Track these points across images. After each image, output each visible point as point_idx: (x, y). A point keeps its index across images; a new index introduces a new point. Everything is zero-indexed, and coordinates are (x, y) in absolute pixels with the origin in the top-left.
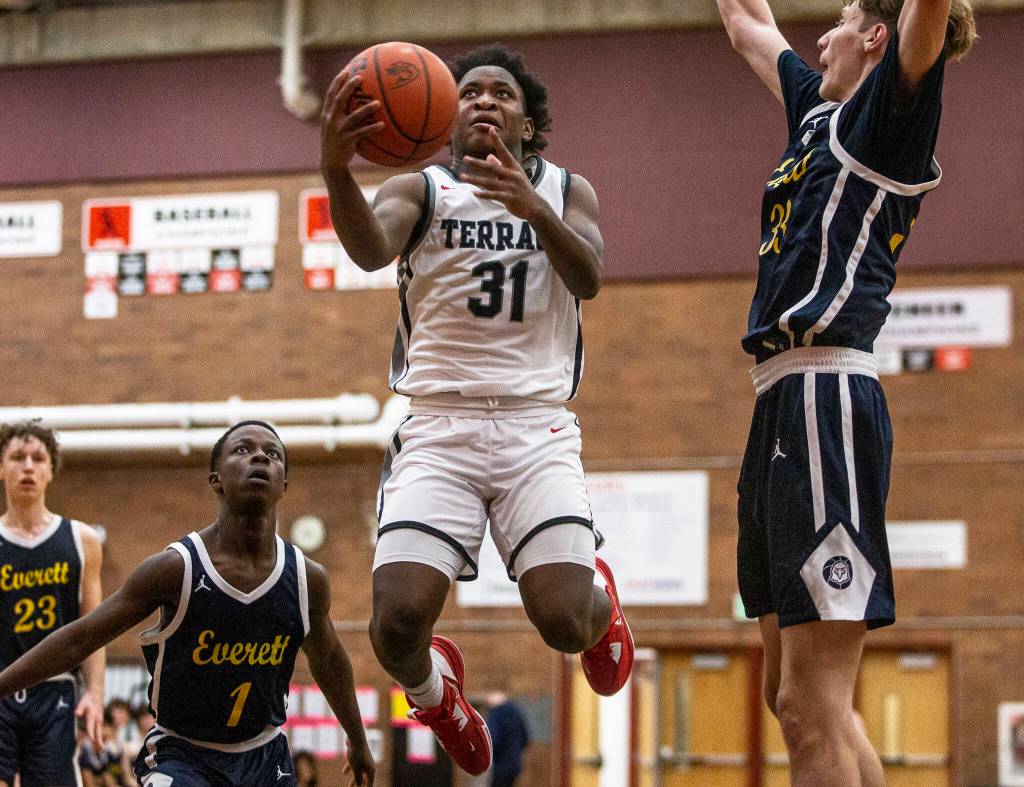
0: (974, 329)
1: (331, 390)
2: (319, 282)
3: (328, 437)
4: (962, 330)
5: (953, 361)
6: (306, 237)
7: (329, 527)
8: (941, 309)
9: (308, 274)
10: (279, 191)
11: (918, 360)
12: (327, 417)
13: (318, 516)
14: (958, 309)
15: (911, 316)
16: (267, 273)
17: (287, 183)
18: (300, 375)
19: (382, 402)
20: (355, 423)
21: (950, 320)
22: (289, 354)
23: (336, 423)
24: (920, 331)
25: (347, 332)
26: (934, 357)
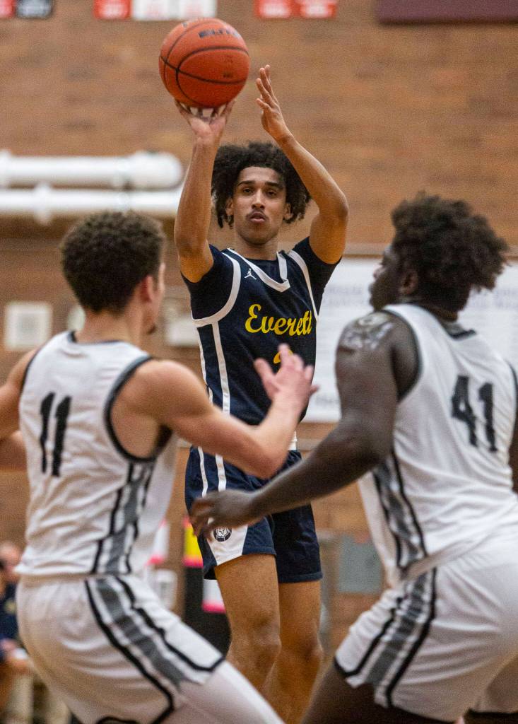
1: (123, 148)
2: (111, 8)
12: (117, 182)
20: (152, 189)
22: (72, 100)
23: (128, 187)
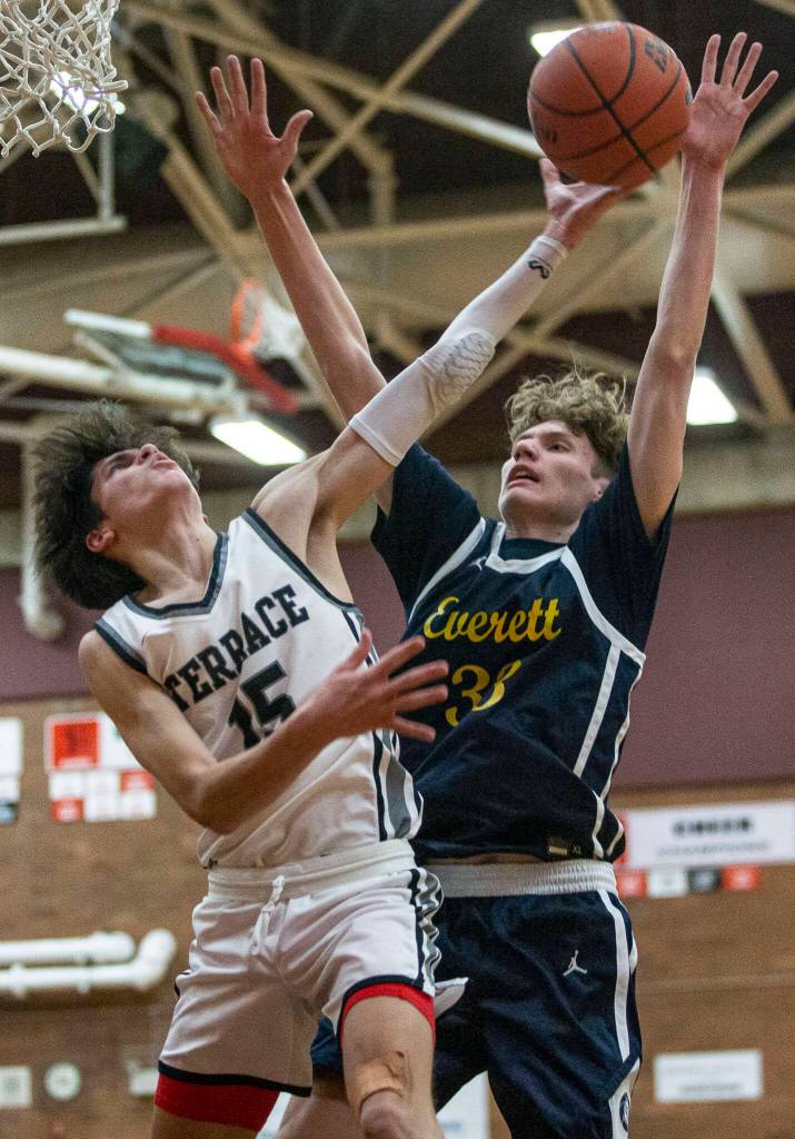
0: (763, 846)
1: (83, 929)
2: (67, 814)
3: (80, 978)
4: (749, 847)
5: (742, 880)
6: (53, 767)
7: (85, 1074)
8: (727, 826)
9: (54, 806)
10: (23, 718)
11: (705, 881)
12: (79, 957)
13: (73, 1062)
14: (745, 825)
15: (696, 832)
16: (12, 806)
17: (32, 710)
18: (49, 914)
19: (137, 940)
20: (111, 963)
21: (737, 837)
22: (37, 892)
23: (90, 963)
24: (705, 850)
25: (98, 866)
26: (721, 877)
